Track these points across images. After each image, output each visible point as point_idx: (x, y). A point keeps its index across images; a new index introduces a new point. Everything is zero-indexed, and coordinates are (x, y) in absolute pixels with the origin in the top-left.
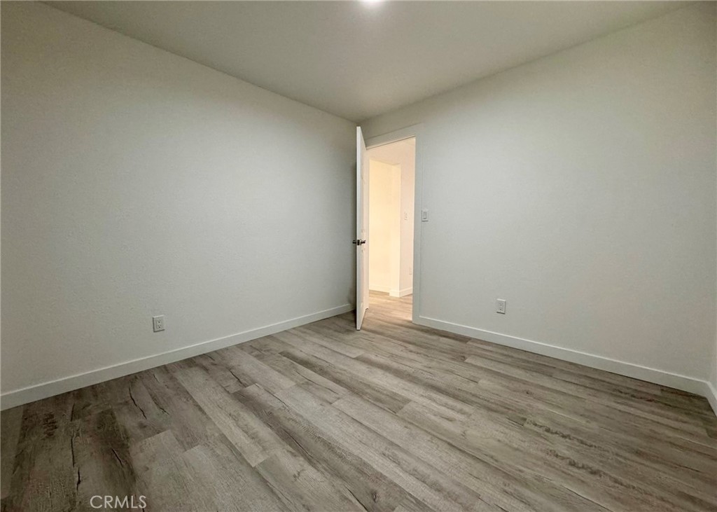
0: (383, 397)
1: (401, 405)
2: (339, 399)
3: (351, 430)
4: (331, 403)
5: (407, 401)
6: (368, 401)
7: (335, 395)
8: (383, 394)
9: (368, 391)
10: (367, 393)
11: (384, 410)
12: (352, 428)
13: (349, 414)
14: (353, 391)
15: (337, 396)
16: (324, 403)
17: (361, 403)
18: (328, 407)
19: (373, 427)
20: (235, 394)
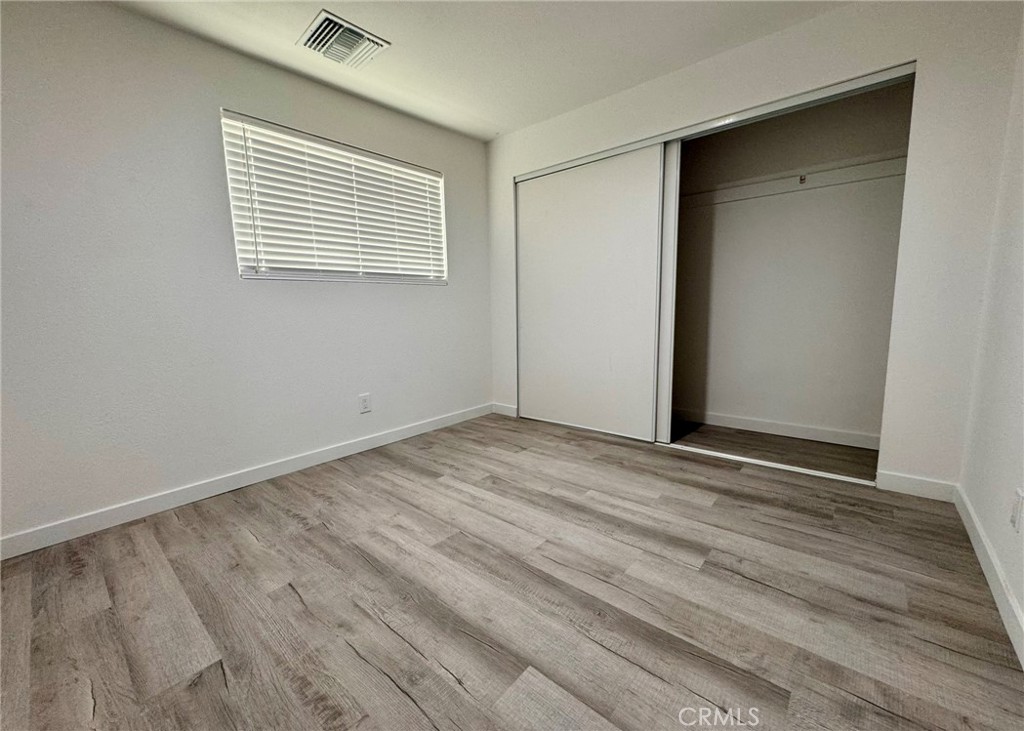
0: (471, 552)
1: (449, 542)
2: (538, 548)
3: (514, 515)
4: (547, 541)
5: (438, 547)
6: (494, 546)
7: (546, 554)
8: (469, 556)
9: (493, 562)
10: (496, 558)
11: (474, 536)
12: (514, 516)
13: (519, 530)
14: (517, 560)
15: (540, 552)
16: (557, 541)
17: (504, 543)
18: (550, 536)
19: (490, 518)
20: (709, 550)
